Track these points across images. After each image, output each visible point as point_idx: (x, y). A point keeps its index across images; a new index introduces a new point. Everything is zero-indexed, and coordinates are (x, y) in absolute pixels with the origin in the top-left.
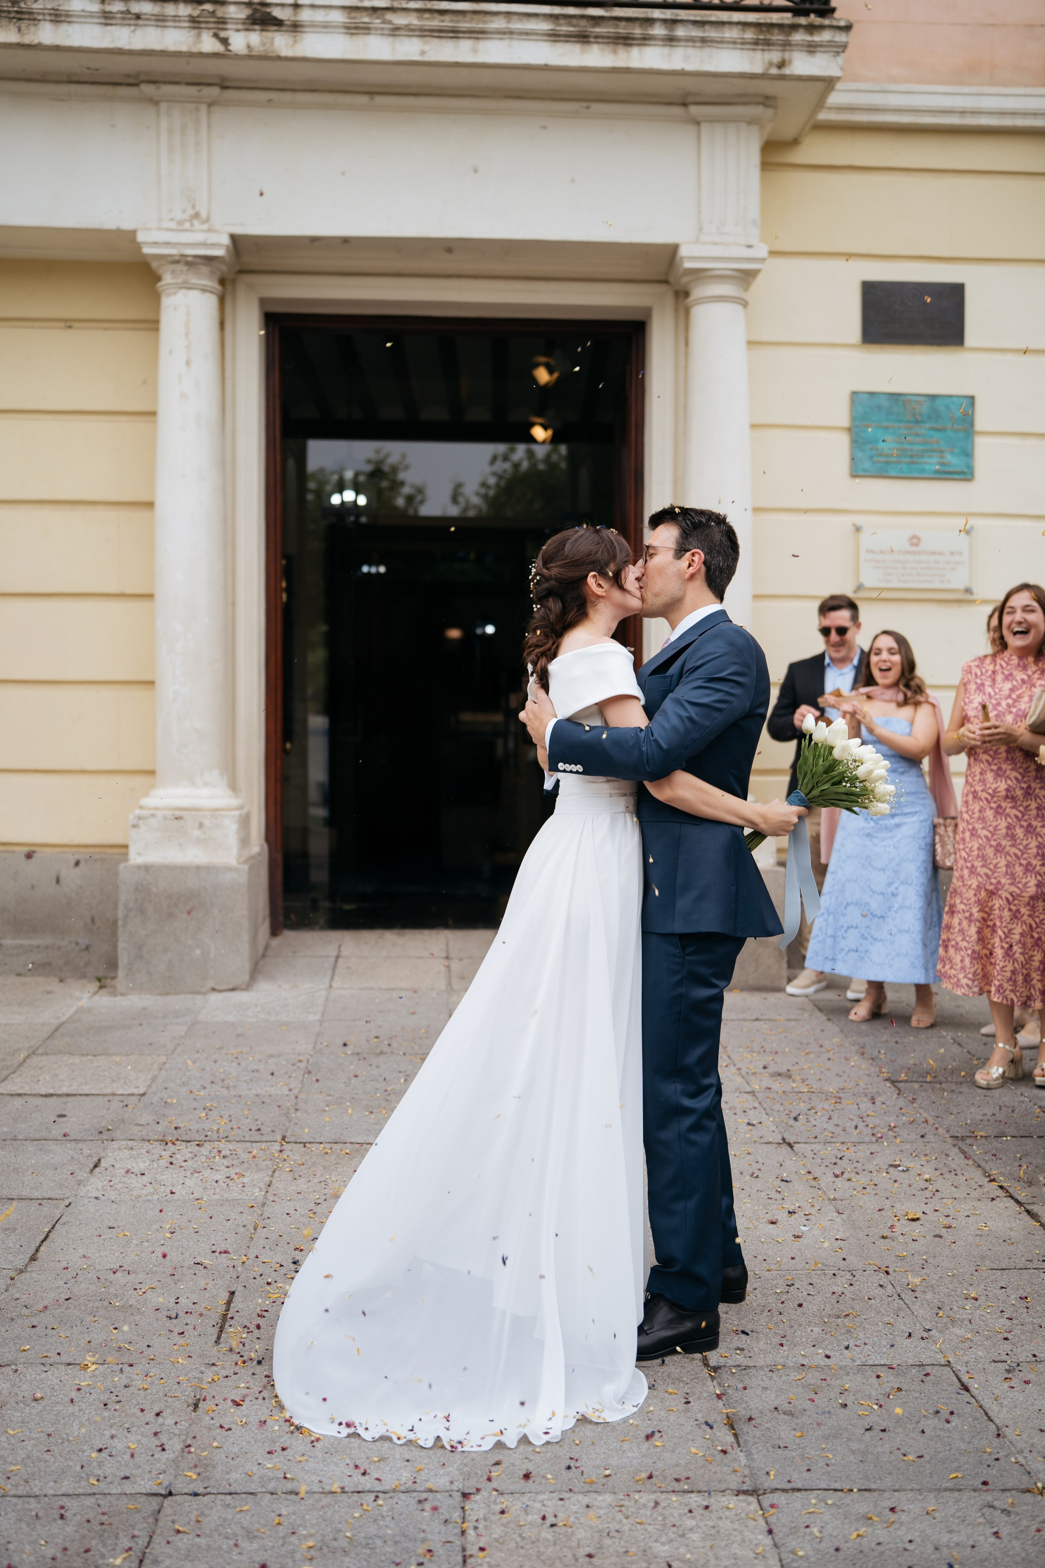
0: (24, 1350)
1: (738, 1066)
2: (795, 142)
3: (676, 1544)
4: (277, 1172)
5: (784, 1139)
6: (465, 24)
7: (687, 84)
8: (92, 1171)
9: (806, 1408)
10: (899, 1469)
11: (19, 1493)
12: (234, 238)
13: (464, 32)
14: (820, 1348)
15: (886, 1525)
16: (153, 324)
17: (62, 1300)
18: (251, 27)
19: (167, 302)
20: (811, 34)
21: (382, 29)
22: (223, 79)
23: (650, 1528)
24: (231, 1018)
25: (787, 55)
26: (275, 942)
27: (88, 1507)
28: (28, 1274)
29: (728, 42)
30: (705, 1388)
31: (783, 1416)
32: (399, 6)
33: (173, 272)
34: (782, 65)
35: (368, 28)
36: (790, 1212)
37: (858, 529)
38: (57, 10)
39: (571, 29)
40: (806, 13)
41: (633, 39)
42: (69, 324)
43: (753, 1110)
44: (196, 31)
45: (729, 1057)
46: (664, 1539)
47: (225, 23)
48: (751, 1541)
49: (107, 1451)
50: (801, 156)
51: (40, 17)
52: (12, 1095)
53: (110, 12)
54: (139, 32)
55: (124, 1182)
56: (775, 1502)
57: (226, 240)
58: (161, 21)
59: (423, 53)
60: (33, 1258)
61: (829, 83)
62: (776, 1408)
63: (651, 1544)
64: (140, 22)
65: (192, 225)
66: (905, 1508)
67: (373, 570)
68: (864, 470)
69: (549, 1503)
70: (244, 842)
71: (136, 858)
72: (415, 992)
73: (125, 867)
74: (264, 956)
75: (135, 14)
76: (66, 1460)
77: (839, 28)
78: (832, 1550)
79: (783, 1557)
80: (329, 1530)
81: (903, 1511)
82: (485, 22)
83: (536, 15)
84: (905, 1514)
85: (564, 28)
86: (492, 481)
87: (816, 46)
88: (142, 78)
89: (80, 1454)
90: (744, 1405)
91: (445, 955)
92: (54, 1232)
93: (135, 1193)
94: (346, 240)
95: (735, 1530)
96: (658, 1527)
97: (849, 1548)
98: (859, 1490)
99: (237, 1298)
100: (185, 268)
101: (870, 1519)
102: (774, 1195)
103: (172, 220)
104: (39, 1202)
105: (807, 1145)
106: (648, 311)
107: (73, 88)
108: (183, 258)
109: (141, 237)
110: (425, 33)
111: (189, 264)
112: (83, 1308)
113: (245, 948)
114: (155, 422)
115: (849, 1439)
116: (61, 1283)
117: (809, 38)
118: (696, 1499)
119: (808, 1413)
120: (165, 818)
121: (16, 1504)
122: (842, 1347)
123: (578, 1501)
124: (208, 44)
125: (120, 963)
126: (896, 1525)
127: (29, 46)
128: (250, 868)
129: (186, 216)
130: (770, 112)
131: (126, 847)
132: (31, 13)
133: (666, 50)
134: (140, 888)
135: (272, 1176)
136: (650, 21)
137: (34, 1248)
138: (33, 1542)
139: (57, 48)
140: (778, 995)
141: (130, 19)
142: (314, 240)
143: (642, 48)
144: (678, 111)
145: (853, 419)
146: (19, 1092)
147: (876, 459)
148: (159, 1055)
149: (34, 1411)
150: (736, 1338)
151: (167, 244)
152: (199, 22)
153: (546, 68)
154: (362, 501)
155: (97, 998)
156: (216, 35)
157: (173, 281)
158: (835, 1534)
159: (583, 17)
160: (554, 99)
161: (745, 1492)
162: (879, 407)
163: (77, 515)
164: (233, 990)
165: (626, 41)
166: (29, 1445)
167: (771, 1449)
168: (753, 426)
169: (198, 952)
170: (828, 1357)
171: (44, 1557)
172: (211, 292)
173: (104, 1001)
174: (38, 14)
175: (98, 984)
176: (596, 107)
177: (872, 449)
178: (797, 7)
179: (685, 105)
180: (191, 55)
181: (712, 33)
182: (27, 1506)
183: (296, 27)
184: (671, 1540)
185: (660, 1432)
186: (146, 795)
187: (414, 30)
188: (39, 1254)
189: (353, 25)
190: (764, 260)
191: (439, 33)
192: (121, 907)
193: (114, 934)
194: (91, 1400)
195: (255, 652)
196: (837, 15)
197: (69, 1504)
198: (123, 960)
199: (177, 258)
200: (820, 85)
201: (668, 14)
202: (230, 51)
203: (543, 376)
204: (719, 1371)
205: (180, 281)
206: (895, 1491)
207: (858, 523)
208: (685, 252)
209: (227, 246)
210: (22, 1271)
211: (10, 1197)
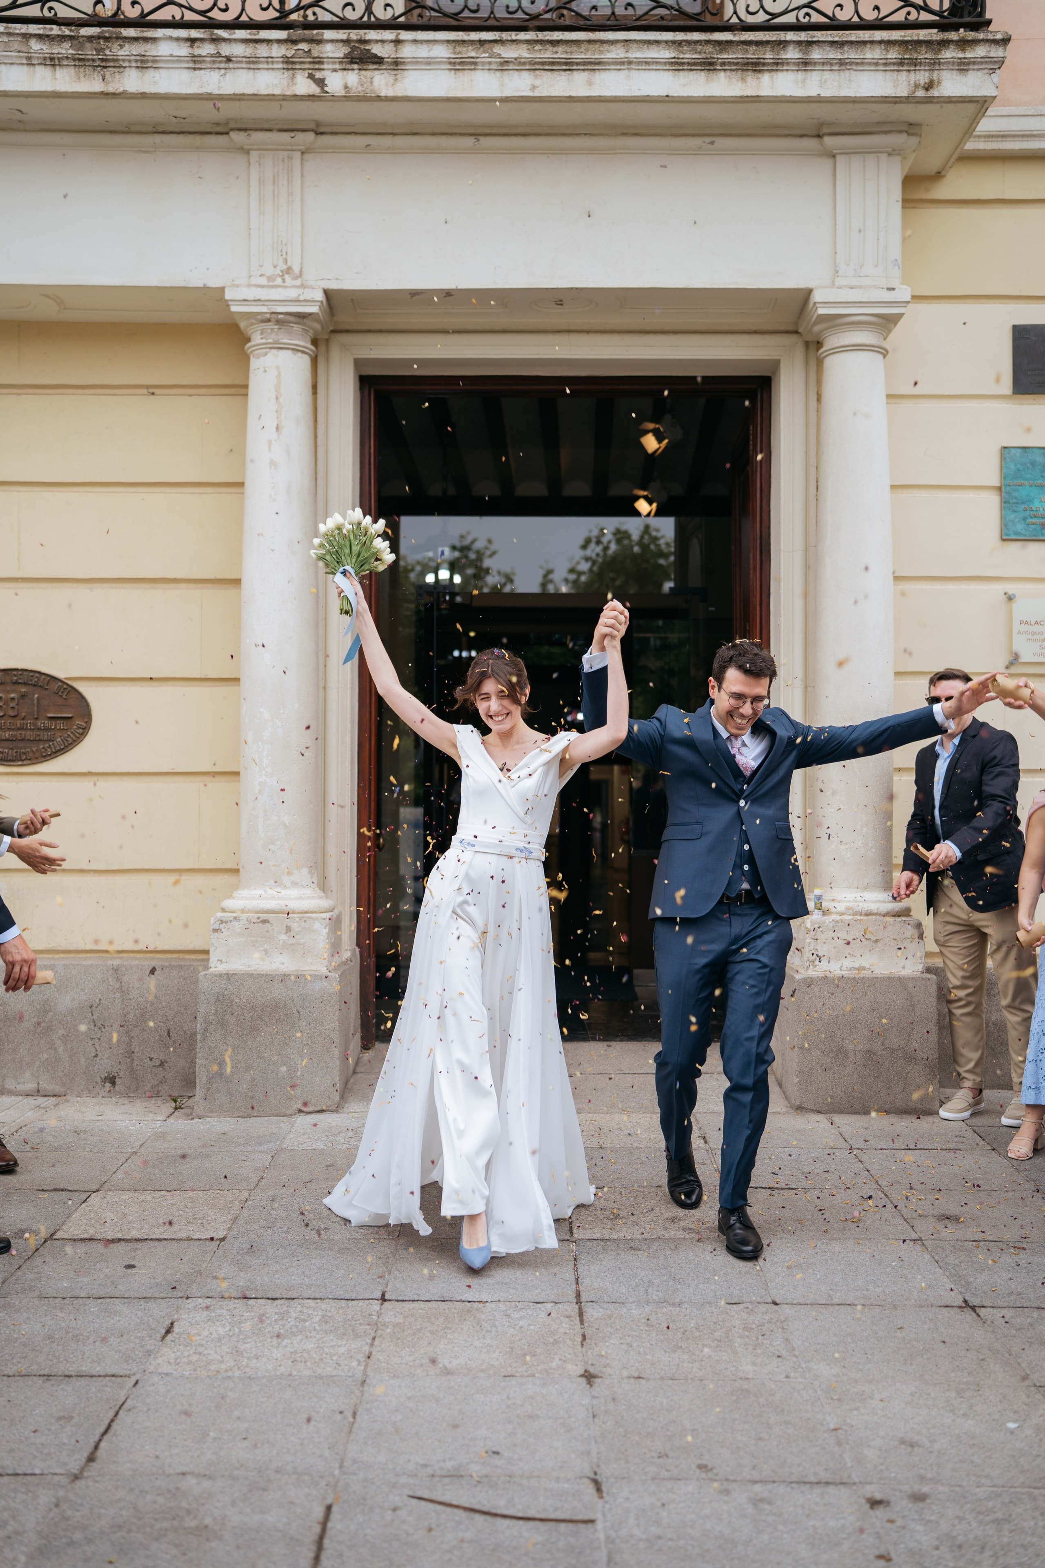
2: (939, 175)
4: (377, 1339)
5: (965, 1301)
6: (579, 55)
7: (821, 112)
8: (163, 1338)
12: (328, 293)
13: (578, 64)
16: (241, 389)
18: (348, 66)
19: (255, 363)
20: (963, 50)
21: (490, 63)
22: (318, 124)
24: (321, 1146)
25: (935, 75)
26: (367, 1055)
28: (85, 1481)
29: (870, 64)
32: (509, 38)
33: (263, 332)
34: (929, 86)
35: (475, 63)
37: (1010, 598)
38: (144, 56)
39: (694, 56)
40: (956, 27)
41: (764, 64)
42: (151, 391)
44: (291, 72)
47: (321, 63)
50: (943, 190)
51: (126, 64)
52: (75, 1240)
53: (200, 56)
54: (230, 75)
55: (200, 1353)
57: (320, 296)
58: (253, 63)
59: (534, 88)
60: (91, 1459)
61: (981, 104)
64: (231, 65)
65: (284, 281)
67: (465, 654)
68: (1016, 534)
70: (335, 948)
71: (217, 966)
73: (205, 975)
74: (354, 1072)
75: (226, 57)
77: (995, 42)
82: (602, 52)
83: (657, 42)
85: (688, 55)
86: (585, 566)
87: (969, 64)
88: (232, 125)
92: (117, 1421)
93: (213, 1367)
94: (448, 293)
99: (335, 1515)
100: (276, 327)
103: (262, 275)
104: (100, 1380)
105: (995, 1310)
106: (776, 365)
107: (158, 138)
108: (273, 316)
109: (229, 295)
110: (537, 67)
111: (278, 322)
112: (148, 1530)
113: (335, 1063)
114: (242, 493)
117: (961, 55)
120: (249, 921)
124: (303, 85)
125: (198, 1081)
127: (113, 95)
128: (340, 976)
129: (278, 271)
130: (914, 140)
131: (207, 952)
132: (117, 60)
133: (800, 75)
134: (221, 999)
135: (372, 1345)
136: (783, 44)
137: (92, 1444)
139: (143, 96)
140: (930, 1119)
141: (220, 62)
142: (414, 294)
143: (773, 73)
144: (811, 143)
145: (1003, 477)
146: (82, 1237)
147: (1029, 520)
148: (241, 1191)
151: (257, 301)
152: (293, 63)
153: (667, 99)
154: (457, 580)
155: (171, 1120)
156: (311, 77)
157: (262, 342)
159: (708, 42)
160: (675, 135)
162: (1033, 464)
163: (158, 594)
164: (321, 1111)
165: (756, 67)
168: (893, 487)
169: (284, 1069)
172: (303, 352)
173: (180, 1124)
174: (124, 61)
175: (174, 1105)
176: (720, 142)
177: (1025, 510)
178: (945, 21)
179: (819, 136)
180: (284, 98)
181: (851, 54)
183: (397, 64)
186: (230, 897)
187: (524, 63)
188: (100, 1453)
189: (458, 60)
190: (908, 302)
191: (551, 66)
192: (200, 1019)
193: (192, 1048)
195: (348, 739)
196: (992, 28)
198: (201, 1079)
199: (267, 316)
200: (972, 107)
201: (803, 36)
202: (327, 92)
203: (651, 443)
205: (269, 341)
207: (1010, 592)
208: (817, 297)
209: (322, 302)
210: (76, 1478)
211: (67, 1374)
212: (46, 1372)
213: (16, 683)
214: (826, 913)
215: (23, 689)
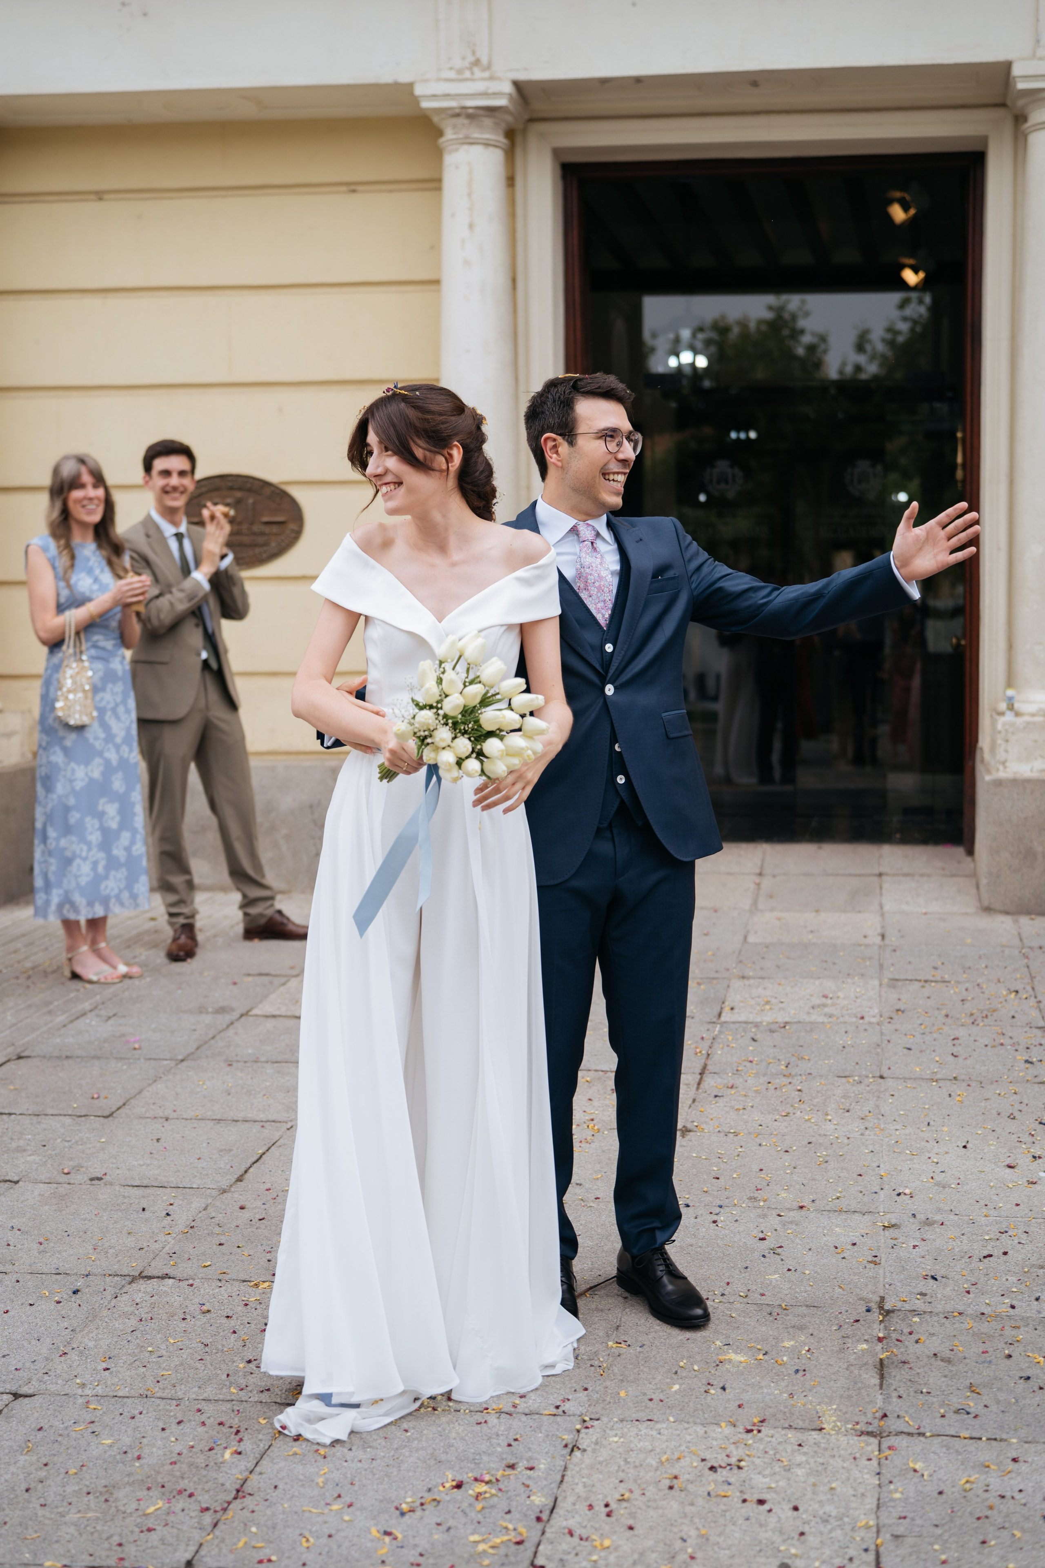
0: (205, 1266)
1: (1039, 998)
3: (777, 1477)
9: (967, 1355)
10: (1040, 1422)
11: (164, 1395)
12: (518, 85)
14: (1008, 1298)
15: (1000, 1474)
16: (434, 184)
17: (255, 1220)
19: (450, 159)
23: (757, 1461)
27: (223, 1411)
28: (230, 1194)
30: (869, 1331)
31: (939, 1363)
33: (454, 127)
36: (1034, 1157)
42: (353, 187)
43: (1038, 1047)
45: (1033, 989)
46: (767, 1472)
48: (855, 1480)
49: (255, 1363)
56: (896, 1444)
57: (508, 88)
60: (240, 1179)
62: (935, 1355)
63: (753, 1476)
65: (472, 73)
66: (1030, 1460)
67: (743, 436)
69: (666, 1432)
72: (716, 911)
76: (215, 1368)
78: (935, 1494)
79: (882, 1496)
80: (442, 1444)
81: (1025, 1461)
84: (1027, 1465)
89: (230, 1364)
90: (902, 1350)
91: (758, 871)
92: (268, 1154)
94: (638, 80)
95: (843, 1468)
96: (766, 1460)
97: (953, 1493)
98: (988, 1439)
100: (466, 121)
101: (988, 1467)
102: (1026, 1138)
103: (451, 69)
104: (261, 1124)
106: (985, 140)
108: (464, 111)
109: (418, 91)
111: (470, 117)
114: (439, 291)
115: (999, 1389)
116: (259, 1203)
118: (816, 1436)
119: (967, 1361)
121: (159, 1405)
122: (1033, 1298)
123: (696, 1431)
126: (1013, 1475)
129: (466, 63)
137: (243, 1169)
138: (164, 1439)
142: (604, 81)
149: (199, 1323)
150: (924, 1282)
151: (447, 96)
154: (702, 362)
157: (454, 137)
158: (945, 1478)
161: (870, 1434)
163: (364, 396)
166: (185, 1354)
167: (912, 1394)
170: (1013, 1307)
171: (171, 1452)
172: (495, 146)
182: (168, 1407)
184: (775, 1474)
185: (804, 1370)
188: (247, 1176)
194: (255, 1314)
197: (206, 1408)
199: (457, 111)
203: (898, 214)
204: (892, 1315)
205: (461, 136)
206: (1026, 1442)
208: (1016, 71)
209: (510, 95)
210: (224, 1191)
211: (235, 1118)
212: (218, 1117)
213: (231, 488)
214: (1018, 714)
215: (239, 494)
